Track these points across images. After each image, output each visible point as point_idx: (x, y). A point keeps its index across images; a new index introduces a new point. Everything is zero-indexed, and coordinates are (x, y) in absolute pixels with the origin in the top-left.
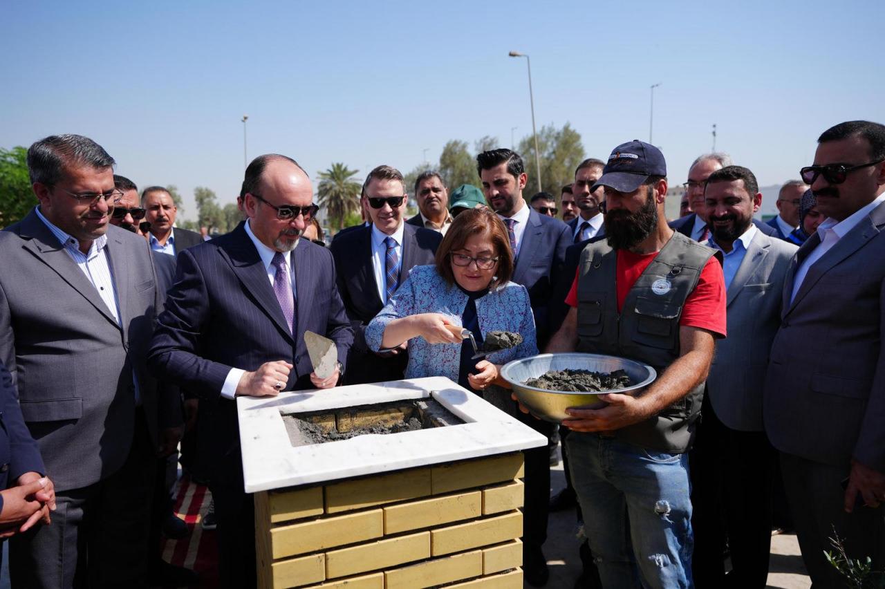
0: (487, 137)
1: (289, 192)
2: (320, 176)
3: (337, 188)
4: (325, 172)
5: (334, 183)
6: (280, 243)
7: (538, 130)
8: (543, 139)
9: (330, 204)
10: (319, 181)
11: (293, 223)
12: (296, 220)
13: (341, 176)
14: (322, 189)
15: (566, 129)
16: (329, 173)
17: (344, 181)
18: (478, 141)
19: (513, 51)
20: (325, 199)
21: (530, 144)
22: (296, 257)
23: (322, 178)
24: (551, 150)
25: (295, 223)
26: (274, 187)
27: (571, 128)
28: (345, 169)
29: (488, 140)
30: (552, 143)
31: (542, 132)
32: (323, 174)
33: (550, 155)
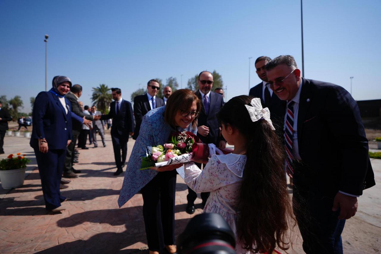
0: (171, 77)
2: (93, 90)
3: (102, 96)
4: (96, 87)
5: (101, 93)
9: (99, 103)
10: (93, 92)
13: (105, 90)
14: (95, 96)
16: (98, 89)
17: (106, 93)
18: (168, 79)
20: (96, 100)
23: (94, 91)
28: (107, 87)
29: (172, 79)
32: (95, 89)
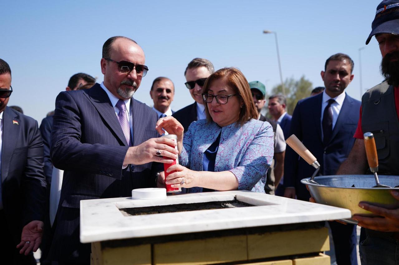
1: (128, 53)
6: (121, 90)
7: (284, 80)
8: (287, 86)
11: (129, 76)
12: (131, 73)
15: (302, 79)
19: (266, 30)
21: (279, 89)
22: (134, 105)
24: (292, 93)
25: (131, 75)
26: (118, 50)
27: (306, 79)
30: (293, 89)
31: (286, 81)
33: (292, 96)
